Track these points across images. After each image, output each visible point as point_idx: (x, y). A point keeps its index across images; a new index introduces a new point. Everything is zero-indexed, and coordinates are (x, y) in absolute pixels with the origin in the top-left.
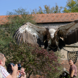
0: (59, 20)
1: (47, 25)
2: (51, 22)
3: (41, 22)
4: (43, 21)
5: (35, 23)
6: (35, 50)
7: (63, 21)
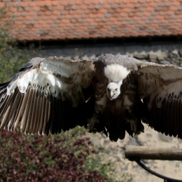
0: (124, 26)
1: (67, 51)
2: (87, 36)
3: (35, 35)
4: (46, 34)
5: (9, 43)
6: (9, 170)
7: (144, 34)
